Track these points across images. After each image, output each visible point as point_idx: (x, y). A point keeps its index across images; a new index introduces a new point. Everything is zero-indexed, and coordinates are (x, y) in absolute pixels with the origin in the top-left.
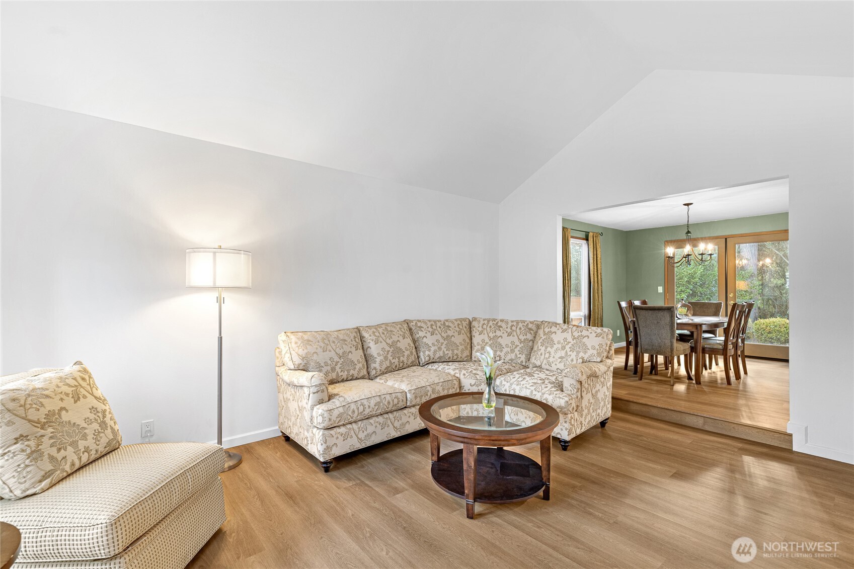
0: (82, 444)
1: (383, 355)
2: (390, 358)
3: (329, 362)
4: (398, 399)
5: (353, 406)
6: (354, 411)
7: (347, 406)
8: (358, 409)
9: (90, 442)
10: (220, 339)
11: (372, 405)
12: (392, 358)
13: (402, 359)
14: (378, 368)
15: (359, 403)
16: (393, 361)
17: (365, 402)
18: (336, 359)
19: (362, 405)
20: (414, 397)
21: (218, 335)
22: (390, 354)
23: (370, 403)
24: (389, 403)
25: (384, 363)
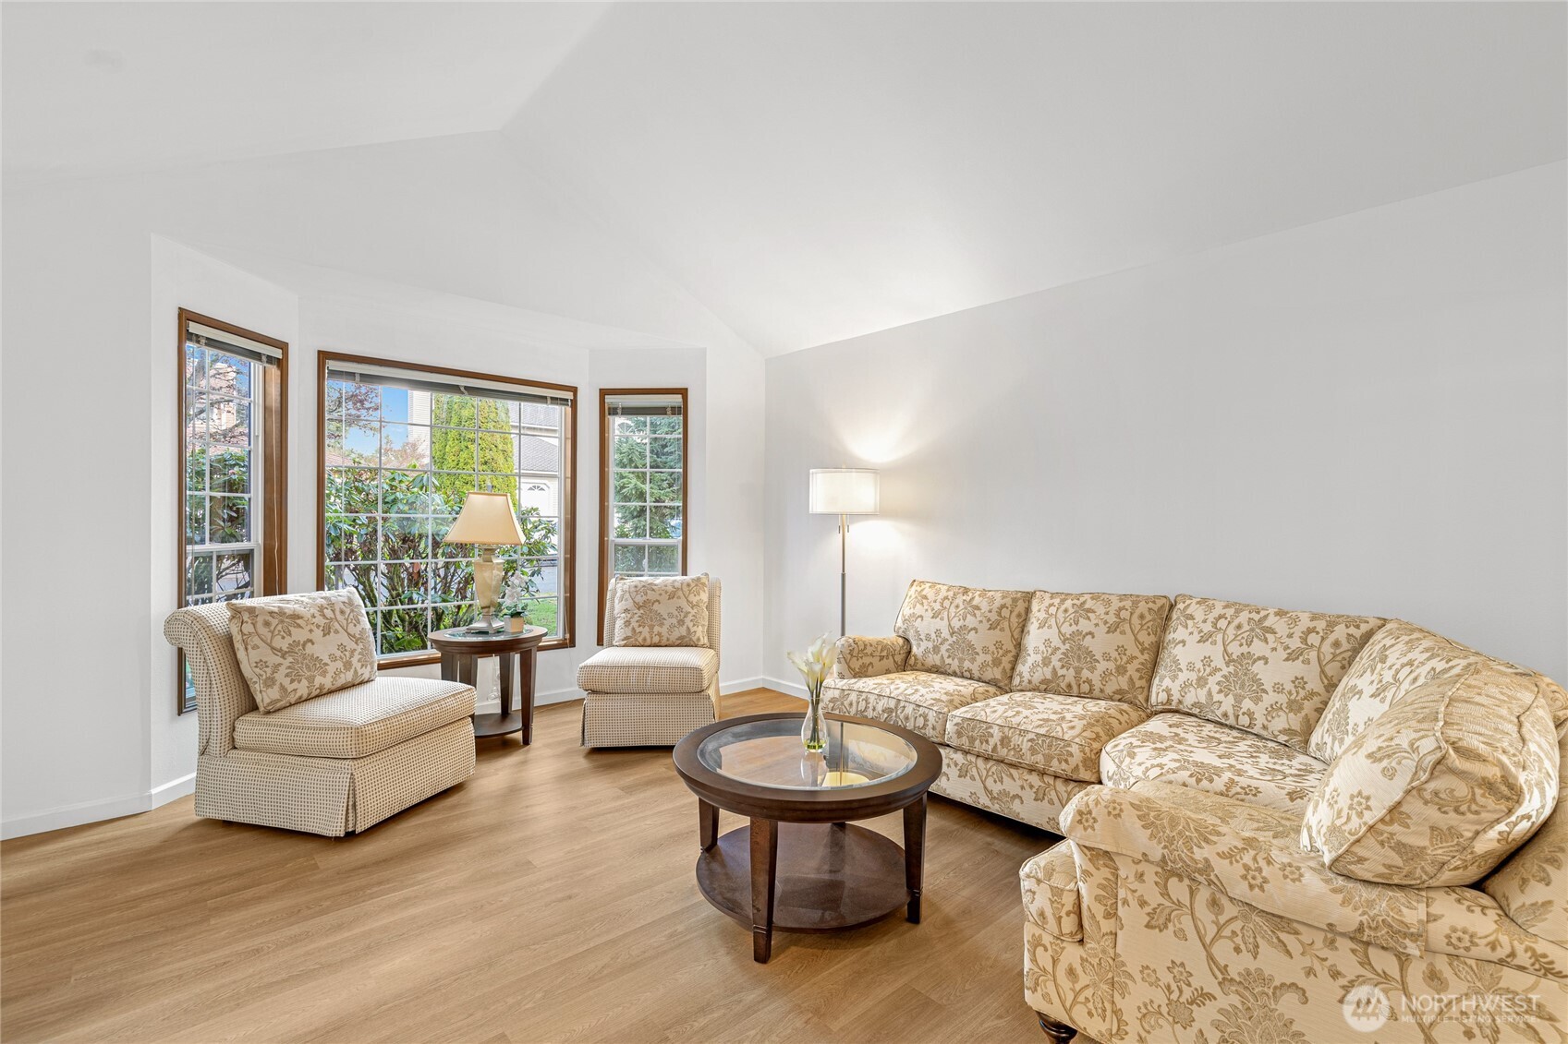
0: (657, 629)
1: (1043, 653)
2: (1055, 662)
3: (933, 636)
4: (926, 720)
5: (853, 697)
6: (851, 704)
7: (846, 692)
8: (858, 703)
9: (664, 630)
10: (843, 576)
11: (879, 708)
12: (1060, 664)
13: (1086, 674)
14: (1026, 676)
15: (864, 696)
16: (1061, 672)
17: (872, 699)
18: (945, 634)
19: (866, 700)
20: (954, 731)
21: (841, 572)
22: (1059, 655)
23: (877, 703)
24: (907, 718)
25: (1039, 669)
